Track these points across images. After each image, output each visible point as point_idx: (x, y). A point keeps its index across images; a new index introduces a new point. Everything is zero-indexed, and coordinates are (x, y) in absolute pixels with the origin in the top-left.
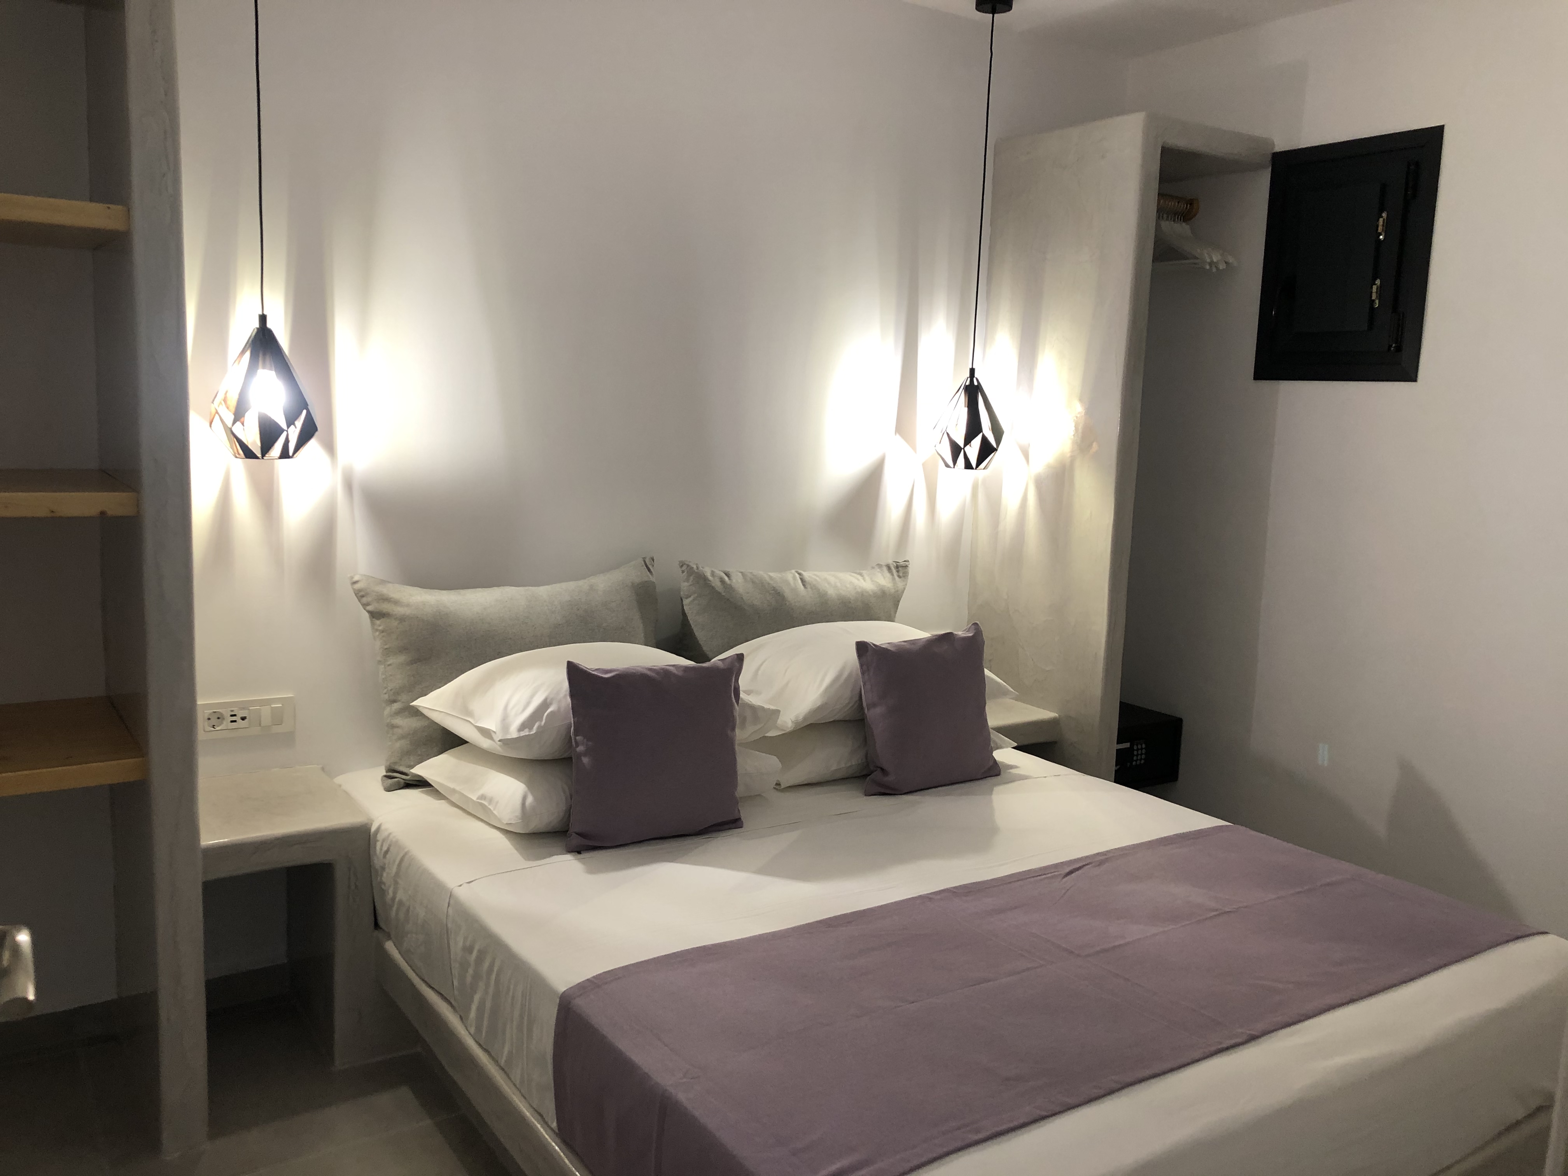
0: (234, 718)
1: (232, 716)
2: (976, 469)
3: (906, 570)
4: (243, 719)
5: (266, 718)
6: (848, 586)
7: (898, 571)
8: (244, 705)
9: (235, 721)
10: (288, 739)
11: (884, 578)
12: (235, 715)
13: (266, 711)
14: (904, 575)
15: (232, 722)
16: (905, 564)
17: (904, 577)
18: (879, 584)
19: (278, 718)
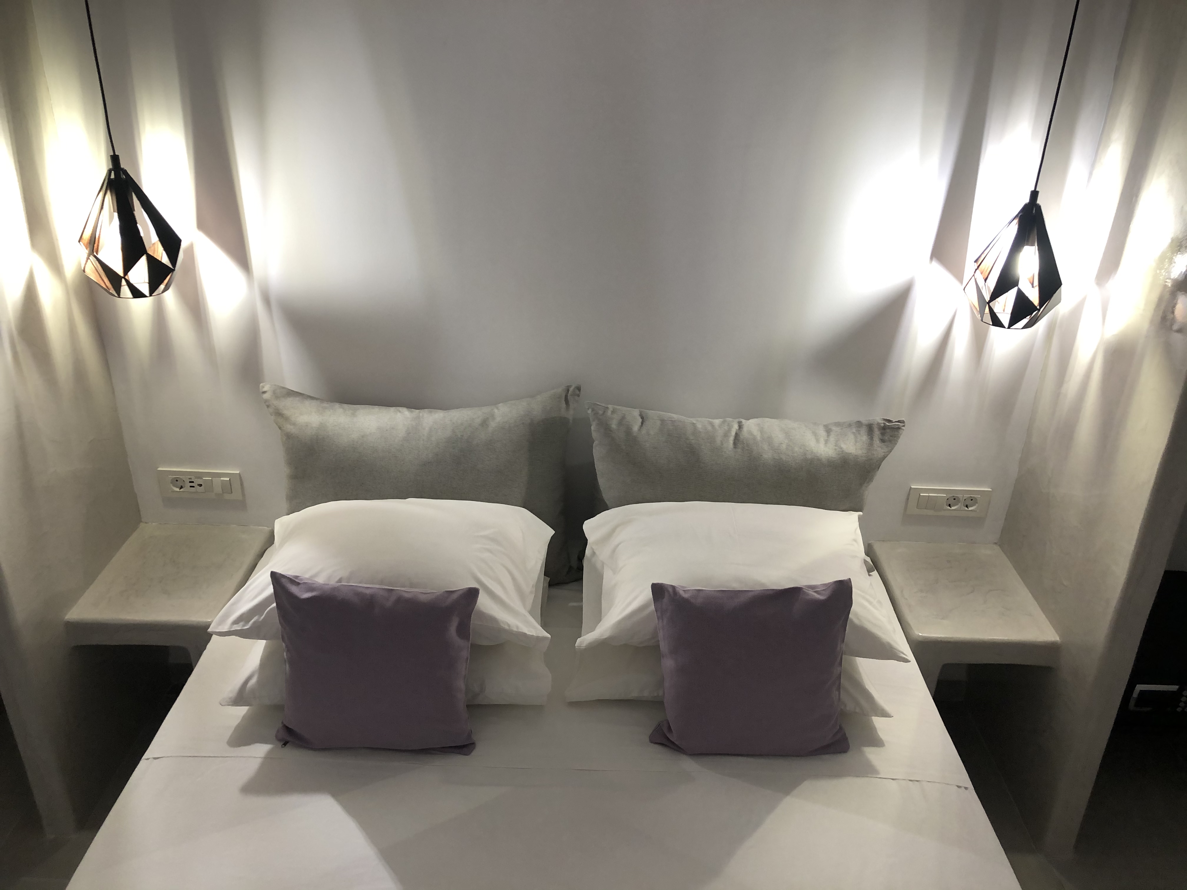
0: (192, 484)
1: (190, 482)
2: (1009, 328)
3: (896, 433)
4: (200, 485)
5: (218, 489)
6: (796, 449)
7: (883, 434)
8: (200, 475)
9: (194, 487)
10: (242, 505)
11: (856, 442)
12: (193, 482)
13: (217, 481)
14: (891, 438)
15: (191, 487)
16: (898, 425)
17: (890, 441)
18: (843, 451)
19: (228, 487)
